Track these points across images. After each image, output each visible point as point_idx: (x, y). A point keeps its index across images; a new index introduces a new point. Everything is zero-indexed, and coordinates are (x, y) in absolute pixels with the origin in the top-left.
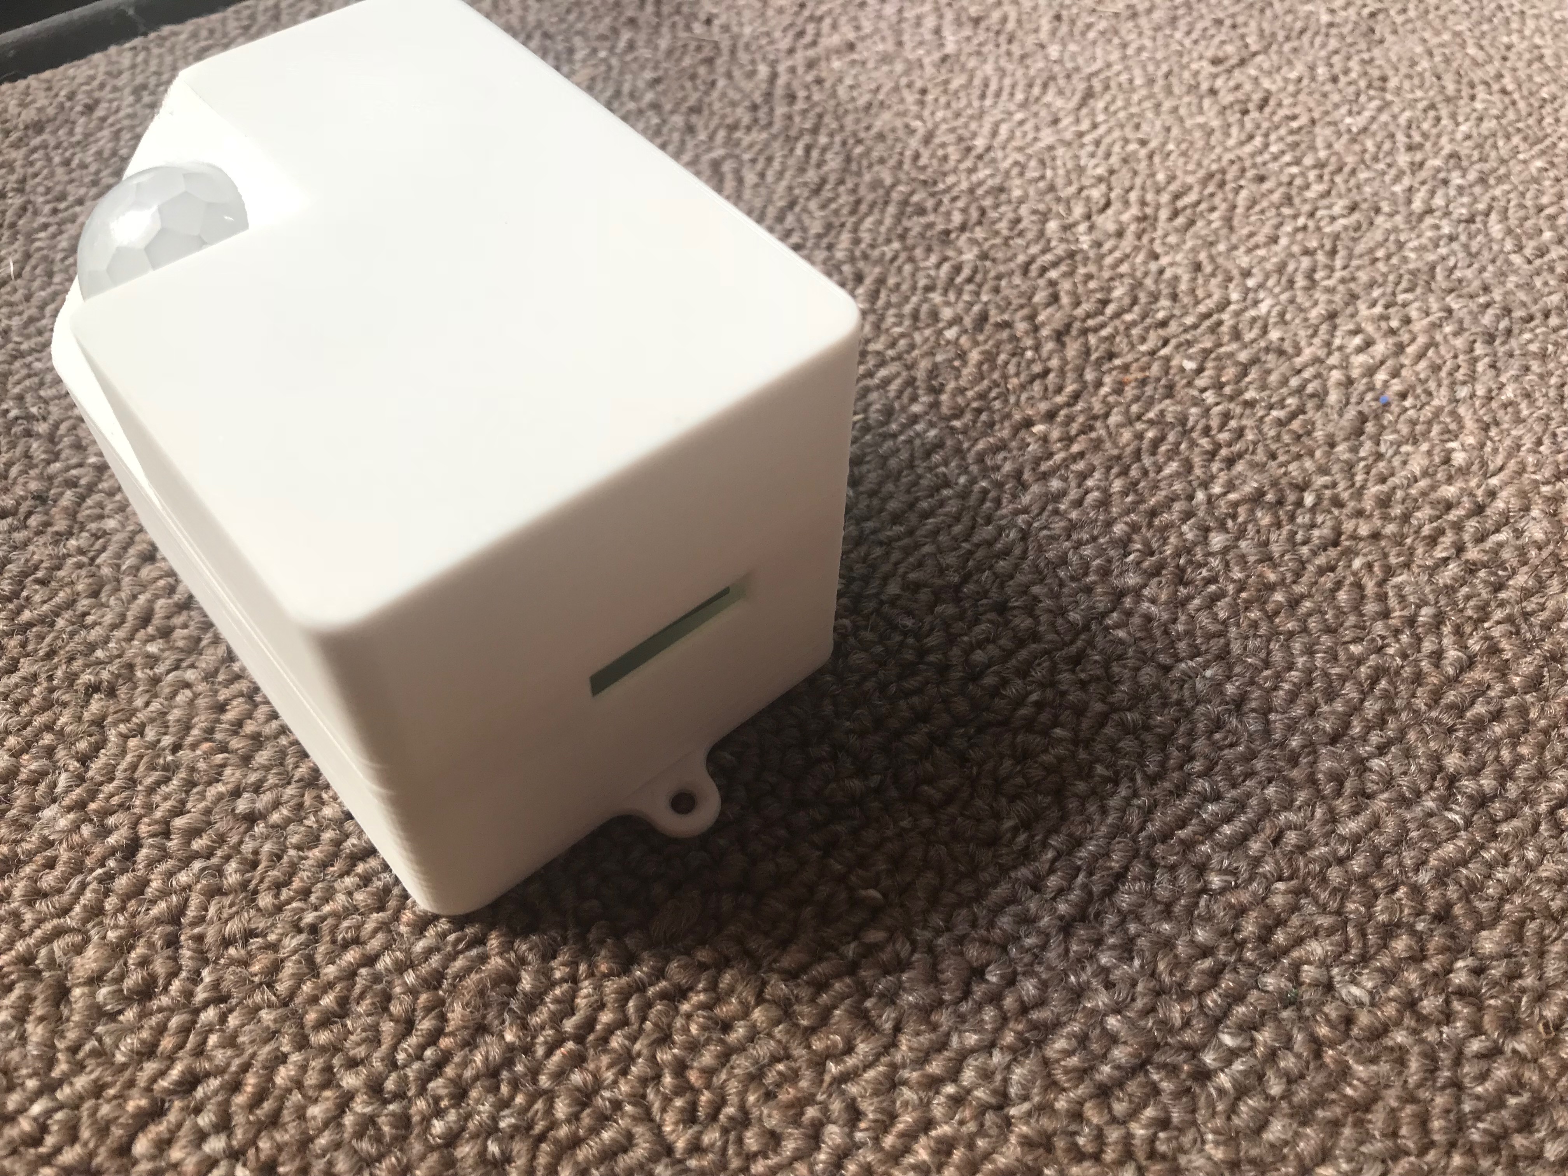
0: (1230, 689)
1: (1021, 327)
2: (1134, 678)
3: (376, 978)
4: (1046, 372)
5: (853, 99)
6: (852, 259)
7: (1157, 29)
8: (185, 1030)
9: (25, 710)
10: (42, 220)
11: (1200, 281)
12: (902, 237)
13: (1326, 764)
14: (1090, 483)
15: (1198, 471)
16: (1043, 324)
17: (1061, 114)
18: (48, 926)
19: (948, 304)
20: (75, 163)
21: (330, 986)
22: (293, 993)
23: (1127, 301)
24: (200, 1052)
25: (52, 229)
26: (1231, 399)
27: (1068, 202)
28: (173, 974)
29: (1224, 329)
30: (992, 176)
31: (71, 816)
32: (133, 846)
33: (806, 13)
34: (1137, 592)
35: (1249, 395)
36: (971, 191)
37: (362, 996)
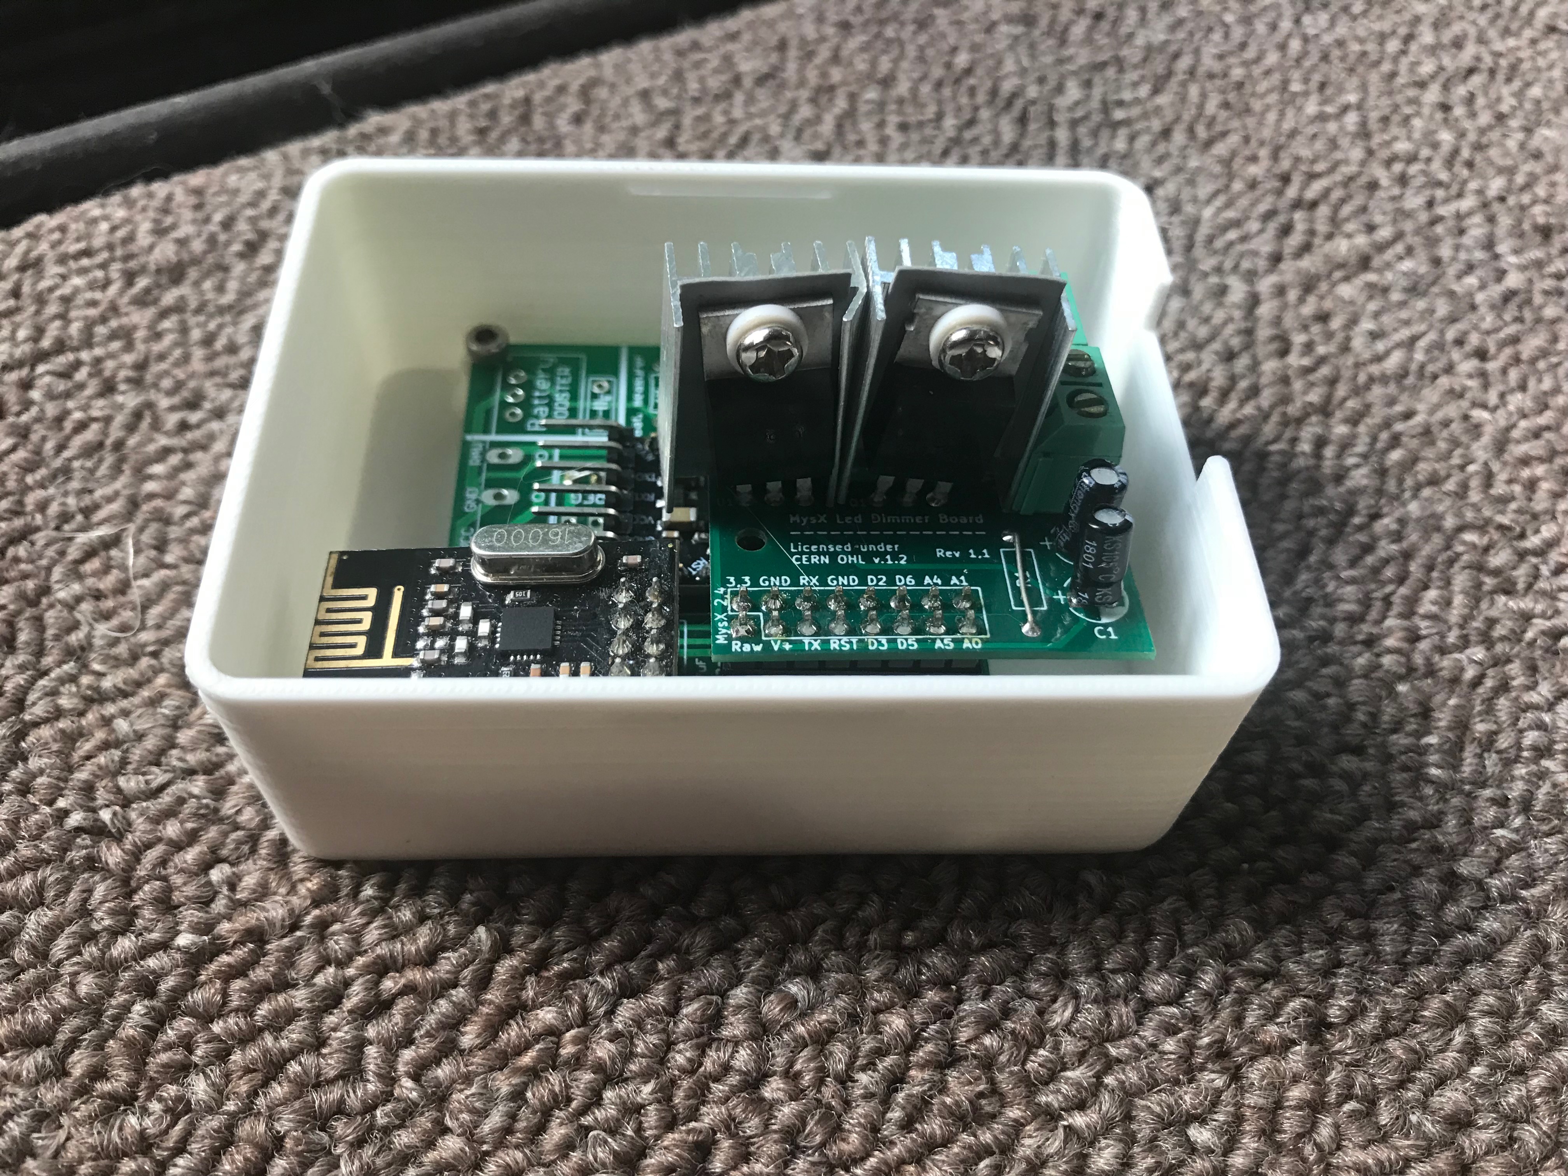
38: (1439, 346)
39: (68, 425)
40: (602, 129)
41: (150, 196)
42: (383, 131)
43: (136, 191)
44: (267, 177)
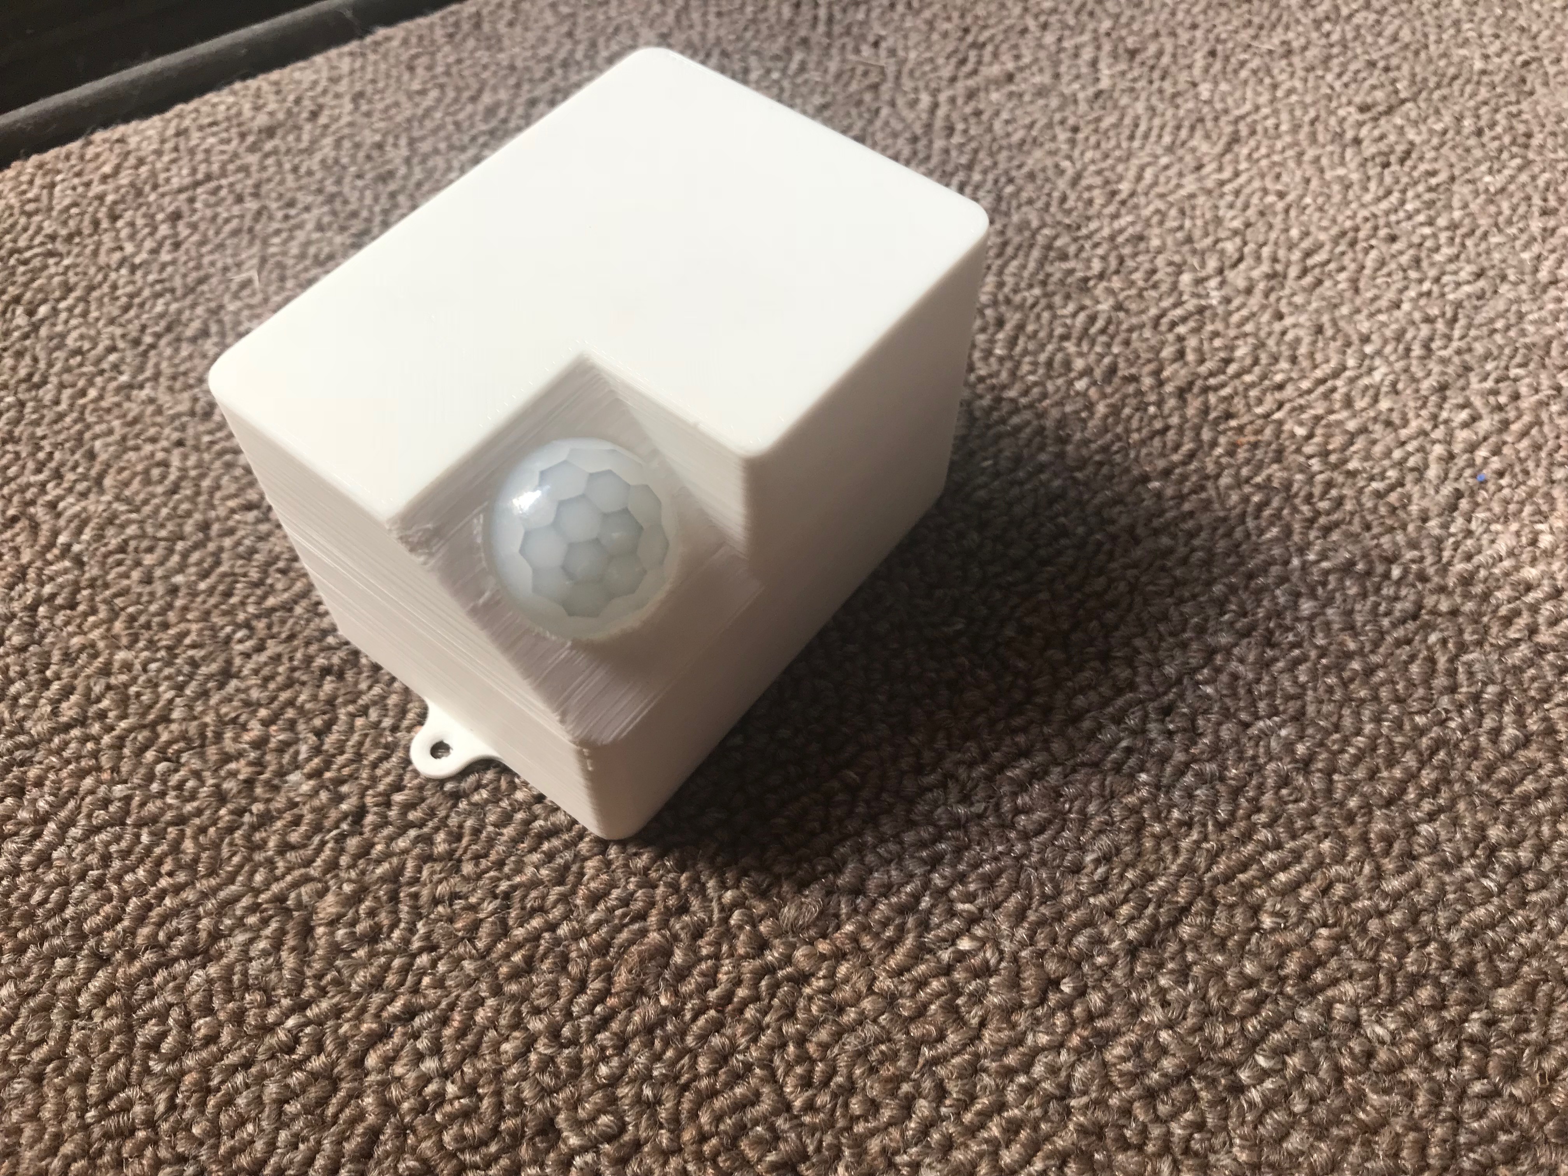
0: (1301, 749)
1: (1147, 381)
2: (1216, 733)
3: (557, 942)
4: (1167, 428)
5: (1008, 135)
6: (995, 303)
7: (1310, 69)
8: (405, 970)
9: (272, 686)
10: (275, 225)
11: (1320, 344)
12: (1044, 283)
13: (1379, 826)
14: (1196, 542)
15: (1296, 538)
16: (1169, 379)
17: (1206, 160)
18: (297, 873)
19: (1081, 354)
20: (303, 170)
21: (519, 946)
22: (489, 949)
23: (1248, 361)
24: (415, 990)
25: (284, 235)
26: (1335, 467)
27: (1203, 253)
28: (394, 926)
29: (1337, 396)
30: (1133, 224)
31: (312, 783)
32: (360, 812)
33: (970, 39)
34: (1228, 651)
35: (1352, 465)
36: (1112, 238)
37: (544, 956)
38: (1050, 125)
39: (220, 221)
40: (526, 29)
41: (247, 88)
42: (388, 39)
43: (238, 86)
44: (317, 72)
